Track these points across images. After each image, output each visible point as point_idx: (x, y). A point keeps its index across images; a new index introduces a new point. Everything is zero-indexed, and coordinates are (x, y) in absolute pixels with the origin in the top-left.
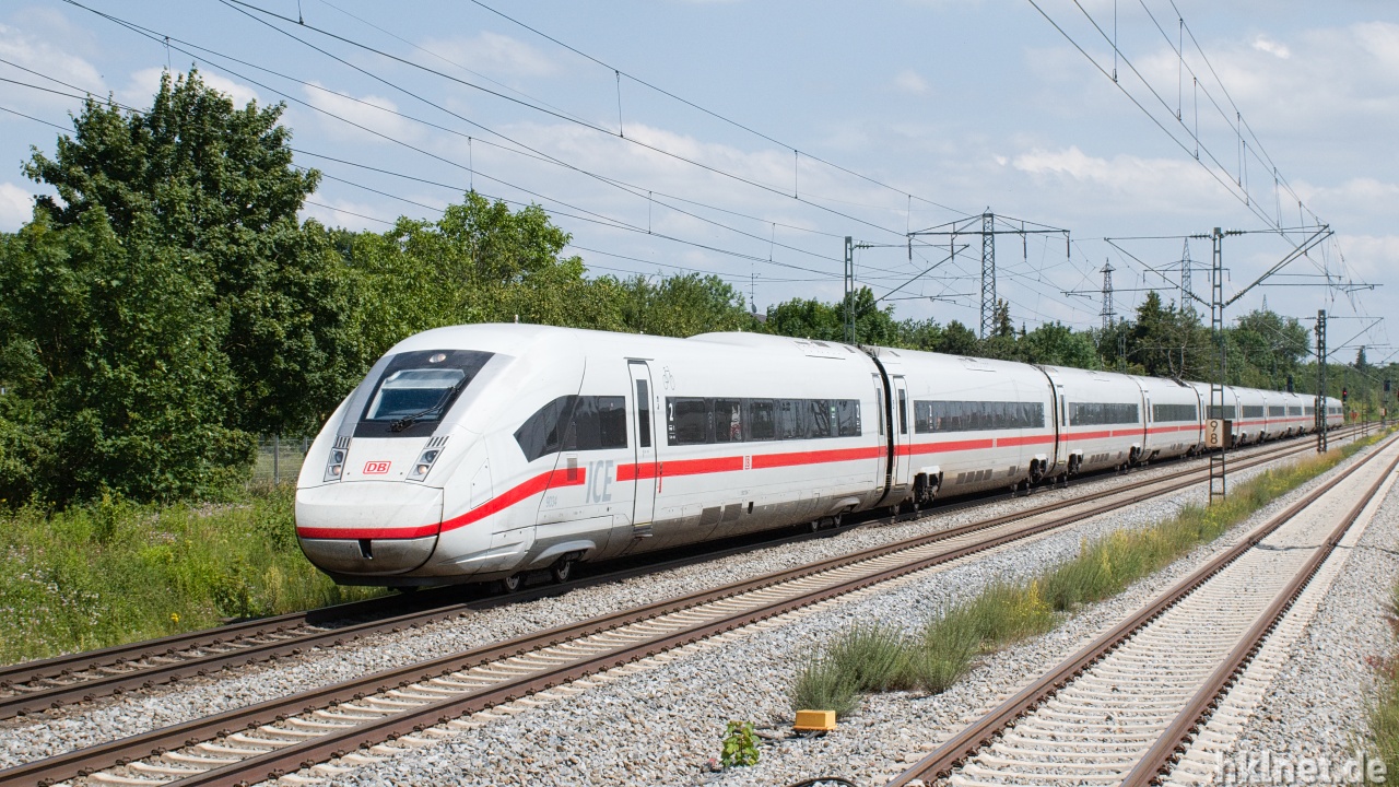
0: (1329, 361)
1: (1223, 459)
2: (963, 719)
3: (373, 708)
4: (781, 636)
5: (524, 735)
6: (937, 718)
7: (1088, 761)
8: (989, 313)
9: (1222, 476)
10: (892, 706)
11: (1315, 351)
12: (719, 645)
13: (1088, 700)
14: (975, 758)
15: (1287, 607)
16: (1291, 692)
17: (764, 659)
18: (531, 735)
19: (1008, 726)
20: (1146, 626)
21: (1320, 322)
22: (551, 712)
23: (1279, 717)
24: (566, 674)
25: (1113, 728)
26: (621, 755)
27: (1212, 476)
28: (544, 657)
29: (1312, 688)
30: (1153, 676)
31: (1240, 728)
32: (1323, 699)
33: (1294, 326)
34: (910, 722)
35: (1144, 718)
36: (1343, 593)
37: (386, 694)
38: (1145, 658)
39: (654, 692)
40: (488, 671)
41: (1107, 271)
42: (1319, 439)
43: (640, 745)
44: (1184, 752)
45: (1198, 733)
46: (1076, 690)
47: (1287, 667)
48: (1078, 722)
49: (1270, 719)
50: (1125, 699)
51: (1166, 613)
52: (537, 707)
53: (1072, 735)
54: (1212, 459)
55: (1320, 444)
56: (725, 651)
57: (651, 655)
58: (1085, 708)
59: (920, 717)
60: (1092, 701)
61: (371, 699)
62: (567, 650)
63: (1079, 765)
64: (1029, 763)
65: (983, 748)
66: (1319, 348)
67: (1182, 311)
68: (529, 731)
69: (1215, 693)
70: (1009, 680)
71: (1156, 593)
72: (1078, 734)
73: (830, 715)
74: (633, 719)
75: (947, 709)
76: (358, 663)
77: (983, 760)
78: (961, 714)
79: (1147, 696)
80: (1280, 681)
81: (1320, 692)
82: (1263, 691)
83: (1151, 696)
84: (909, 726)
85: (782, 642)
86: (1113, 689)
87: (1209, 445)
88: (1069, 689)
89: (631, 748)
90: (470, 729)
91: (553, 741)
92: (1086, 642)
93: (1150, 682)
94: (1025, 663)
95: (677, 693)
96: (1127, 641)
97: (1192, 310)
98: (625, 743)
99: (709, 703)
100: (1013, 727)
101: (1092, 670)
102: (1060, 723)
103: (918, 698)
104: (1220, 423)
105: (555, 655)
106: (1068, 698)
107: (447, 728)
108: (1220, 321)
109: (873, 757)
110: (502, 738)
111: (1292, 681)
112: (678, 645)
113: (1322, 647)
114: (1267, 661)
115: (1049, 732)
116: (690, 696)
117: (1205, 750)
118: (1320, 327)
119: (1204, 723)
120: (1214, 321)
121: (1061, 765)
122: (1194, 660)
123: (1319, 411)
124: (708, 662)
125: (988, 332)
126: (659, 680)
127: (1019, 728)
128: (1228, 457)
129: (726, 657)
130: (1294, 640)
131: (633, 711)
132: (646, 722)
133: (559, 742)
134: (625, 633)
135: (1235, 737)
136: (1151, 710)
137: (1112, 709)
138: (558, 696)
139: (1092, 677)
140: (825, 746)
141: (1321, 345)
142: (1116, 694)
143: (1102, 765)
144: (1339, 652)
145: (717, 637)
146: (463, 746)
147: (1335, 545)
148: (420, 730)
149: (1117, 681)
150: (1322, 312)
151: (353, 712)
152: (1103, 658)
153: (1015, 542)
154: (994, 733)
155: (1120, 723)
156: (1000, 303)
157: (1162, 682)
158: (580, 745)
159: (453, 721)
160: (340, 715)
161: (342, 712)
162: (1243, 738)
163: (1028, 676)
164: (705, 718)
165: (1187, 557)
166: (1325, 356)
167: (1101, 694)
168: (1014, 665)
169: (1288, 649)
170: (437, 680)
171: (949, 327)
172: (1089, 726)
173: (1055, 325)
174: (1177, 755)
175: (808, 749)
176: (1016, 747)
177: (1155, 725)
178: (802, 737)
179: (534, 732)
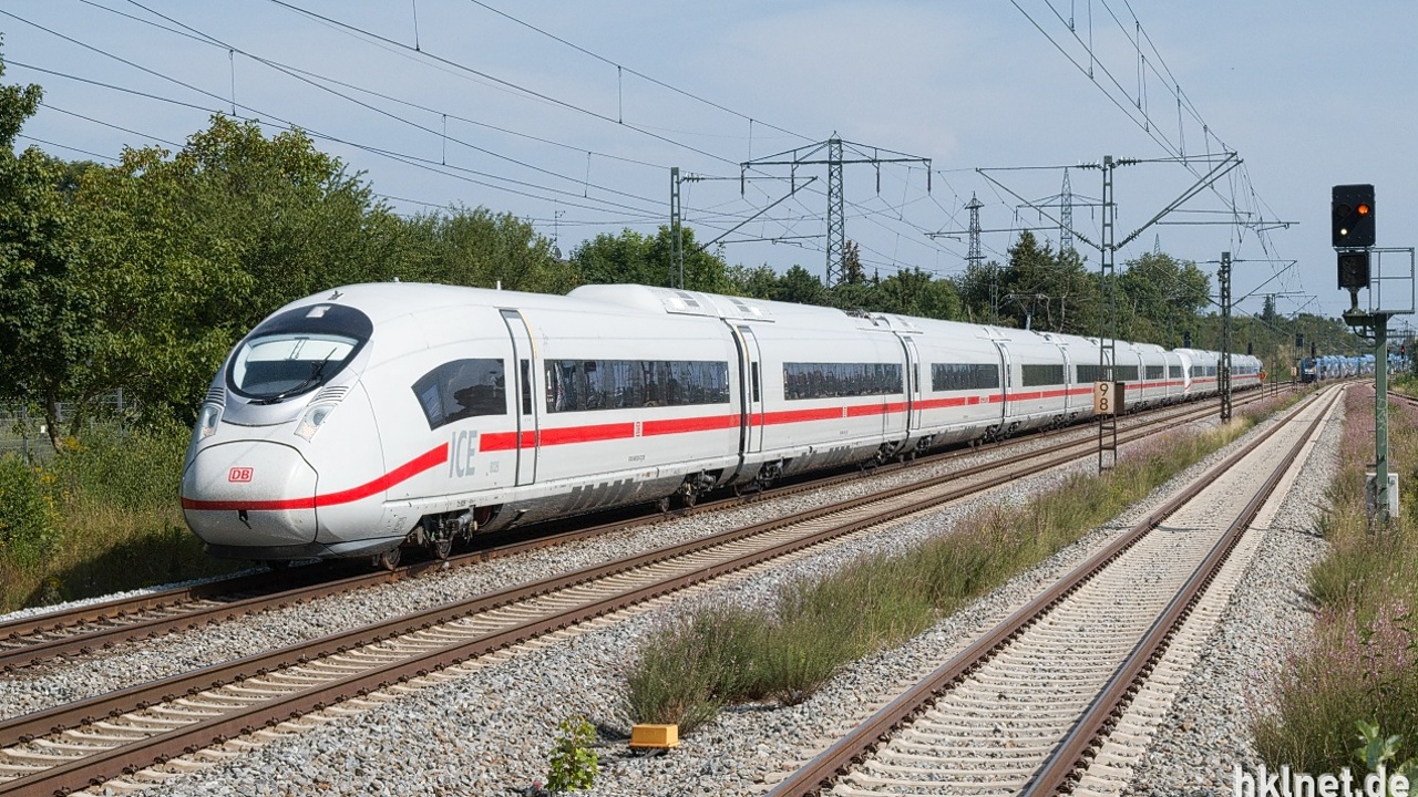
0: (1234, 313)
1: (1114, 428)
2: (830, 732)
3: (134, 727)
4: (609, 639)
5: (316, 756)
6: (798, 731)
7: (975, 780)
8: (836, 258)
9: (1113, 448)
10: (743, 719)
11: (1218, 300)
12: (538, 650)
13: (972, 709)
14: (846, 778)
15: (1195, 600)
16: (1205, 697)
17: (591, 666)
18: (325, 757)
19: (882, 740)
20: (1035, 623)
21: (1223, 267)
22: (346, 730)
23: (1193, 725)
24: (359, 687)
25: (1004, 741)
26: (430, 779)
27: (1101, 448)
28: (331, 665)
29: (1228, 692)
30: (1045, 681)
31: (1149, 740)
32: (1242, 705)
33: (1191, 271)
34: (767, 736)
35: (1037, 729)
36: (1258, 582)
37: (147, 711)
38: (1034, 660)
39: (465, 706)
40: (266, 683)
41: (974, 207)
42: (1223, 405)
43: (452, 767)
44: (1086, 768)
45: (1101, 746)
46: (958, 698)
47: (1199, 669)
48: (962, 735)
49: (1182, 728)
50: (1014, 707)
51: (1056, 608)
52: (329, 724)
53: (956, 749)
54: (1101, 428)
55: (1223, 410)
56: (544, 657)
57: (457, 662)
58: (969, 718)
59: (779, 731)
60: (978, 710)
61: (130, 716)
62: (357, 657)
63: (966, 784)
64: (908, 782)
65: (854, 765)
66: (1223, 297)
67: (1062, 253)
68: (322, 752)
69: (1118, 699)
70: (880, 688)
71: (1044, 585)
72: (963, 748)
73: (672, 732)
74: (443, 737)
75: (810, 722)
76: (111, 674)
77: (855, 779)
78: (826, 727)
79: (1040, 704)
80: (1190, 685)
81: (1238, 697)
82: (1173, 696)
83: (1045, 703)
84: (768, 741)
85: (610, 646)
86: (1000, 697)
87: (1099, 412)
88: (949, 697)
89: (442, 771)
90: (252, 750)
91: (351, 763)
92: (965, 643)
93: (1042, 687)
94: (897, 667)
95: (493, 706)
96: (1013, 641)
97: (1072, 252)
98: (434, 765)
99: (529, 717)
100: (888, 741)
101: (975, 674)
102: (941, 737)
103: (772, 709)
104: (1111, 386)
105: (344, 663)
106: (949, 706)
107: (224, 750)
108: (1112, 266)
109: (728, 778)
110: (291, 759)
111: (1205, 685)
112: (489, 651)
113: (1238, 645)
114: (1174, 662)
115: (930, 747)
116: (507, 710)
117: (1110, 765)
118: (1224, 272)
119: (1108, 734)
120: (1104, 266)
121: (946, 784)
122: (1091, 661)
123: (1223, 372)
124: (527, 670)
125: (834, 279)
126: (470, 691)
127: (894, 742)
128: (1119, 426)
129: (546, 664)
130: (1205, 638)
131: (443, 727)
132: (457, 741)
133: (357, 764)
134: (424, 637)
135: (1144, 750)
136: (1046, 720)
137: (999, 719)
138: (351, 711)
139: (975, 682)
140: (668, 766)
141: (1225, 293)
142: (1003, 702)
143: (992, 784)
144: (1257, 650)
145: (533, 641)
146: (247, 770)
147: (1247, 527)
148: (193, 752)
149: (1004, 686)
150: (1226, 255)
151: (110, 731)
152: (987, 661)
153: (874, 528)
154: (866, 748)
155: (1011, 735)
156: (849, 243)
157: (1056, 687)
158: (382, 768)
159: (230, 741)
160: (94, 735)
161: (97, 731)
162: (1152, 750)
163: (902, 682)
164: (525, 735)
165: (1077, 543)
166: (1229, 306)
167: (986, 703)
168: (884, 670)
169: (1199, 648)
170: (206, 694)
171: (789, 273)
172: (975, 739)
173: (913, 272)
174: (1079, 770)
175: (647, 770)
176: (892, 763)
177: (1050, 737)
178: (638, 756)
179: (328, 753)
